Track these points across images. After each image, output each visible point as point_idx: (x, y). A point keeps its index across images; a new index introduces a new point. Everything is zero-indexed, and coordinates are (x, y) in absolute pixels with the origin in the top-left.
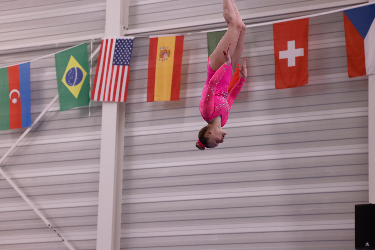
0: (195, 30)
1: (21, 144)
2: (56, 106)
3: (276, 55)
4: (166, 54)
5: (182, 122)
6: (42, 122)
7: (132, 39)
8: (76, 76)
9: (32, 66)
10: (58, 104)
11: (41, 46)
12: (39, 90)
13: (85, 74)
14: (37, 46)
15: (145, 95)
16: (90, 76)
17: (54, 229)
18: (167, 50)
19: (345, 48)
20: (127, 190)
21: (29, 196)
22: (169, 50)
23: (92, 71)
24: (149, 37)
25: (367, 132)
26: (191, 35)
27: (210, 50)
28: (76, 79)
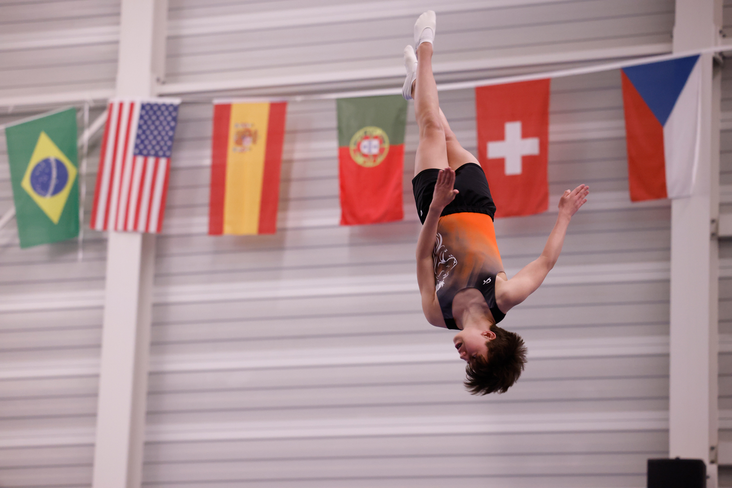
0: (311, 91)
3: (482, 150)
4: (248, 139)
5: (279, 279)
7: (176, 104)
8: (54, 175)
13: (72, 171)
16: (81, 176)
18: (250, 131)
19: (625, 141)
20: (154, 415)
22: (255, 132)
23: (88, 165)
24: (212, 102)
25: (667, 313)
26: (303, 102)
27: (344, 133)
28: (53, 182)
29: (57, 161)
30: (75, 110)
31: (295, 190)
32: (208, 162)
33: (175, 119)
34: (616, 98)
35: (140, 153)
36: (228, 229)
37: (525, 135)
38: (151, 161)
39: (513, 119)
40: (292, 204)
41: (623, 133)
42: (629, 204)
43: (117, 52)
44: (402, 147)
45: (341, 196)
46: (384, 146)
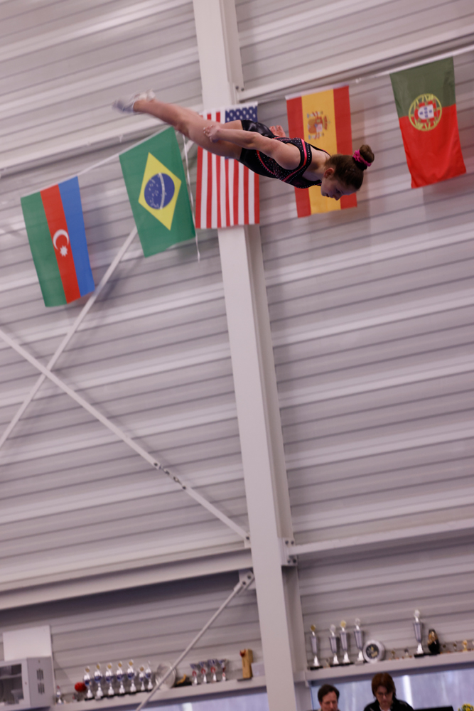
0: (367, 72)
1: (82, 327)
2: (135, 249)
4: (320, 125)
5: (369, 245)
6: (115, 282)
7: (254, 107)
8: (163, 189)
9: (81, 183)
10: (140, 245)
11: (93, 144)
12: (101, 225)
13: (177, 183)
14: (85, 146)
15: (294, 206)
16: (188, 185)
17: (165, 470)
18: (320, 118)
20: (285, 383)
21: (111, 417)
22: (325, 118)
23: (190, 176)
24: (285, 99)
26: (361, 83)
28: (164, 194)
29: (165, 176)
36: (314, 209)
43: (199, 70)
44: (454, 107)
45: (408, 163)
46: (438, 109)
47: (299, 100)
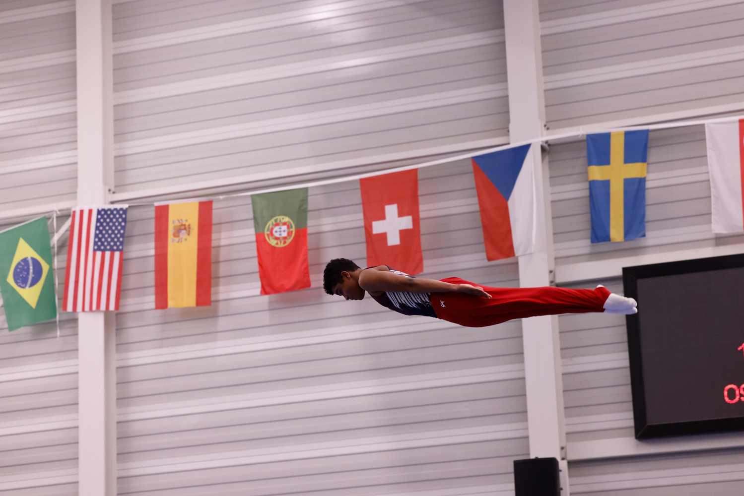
0: (231, 191)
3: (368, 228)
4: (184, 231)
5: (214, 340)
7: (124, 208)
8: (31, 271)
13: (45, 267)
15: (152, 298)
16: (54, 270)
18: (185, 225)
19: (479, 214)
22: (189, 225)
23: (58, 262)
24: (153, 205)
25: (521, 346)
26: (225, 200)
27: (258, 222)
28: (31, 276)
29: (33, 259)
30: (46, 218)
31: (223, 269)
32: (152, 252)
33: (124, 220)
34: (469, 181)
35: (99, 249)
36: (171, 303)
37: (401, 214)
38: (108, 254)
39: (391, 202)
40: (221, 280)
41: (477, 208)
42: (486, 263)
43: (76, 171)
44: (305, 230)
45: (260, 272)
46: (291, 230)
47: (166, 208)
